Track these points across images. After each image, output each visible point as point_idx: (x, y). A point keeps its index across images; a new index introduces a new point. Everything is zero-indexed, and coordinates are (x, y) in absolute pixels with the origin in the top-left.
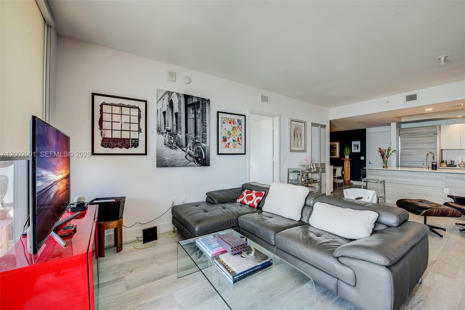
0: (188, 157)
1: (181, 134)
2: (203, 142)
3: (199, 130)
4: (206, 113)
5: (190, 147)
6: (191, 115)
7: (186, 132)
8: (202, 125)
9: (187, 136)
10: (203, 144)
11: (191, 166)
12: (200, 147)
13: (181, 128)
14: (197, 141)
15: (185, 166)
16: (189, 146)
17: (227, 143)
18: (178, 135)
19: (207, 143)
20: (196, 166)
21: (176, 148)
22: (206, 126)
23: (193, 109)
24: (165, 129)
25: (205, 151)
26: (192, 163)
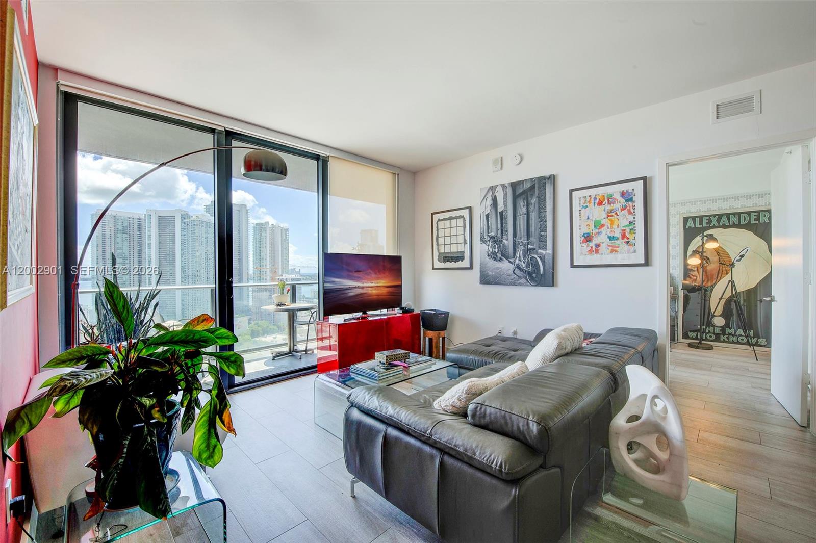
0: (517, 271)
1: (507, 240)
2: (540, 248)
3: (533, 231)
4: (545, 200)
5: (520, 256)
6: (522, 210)
7: (515, 235)
8: (539, 220)
9: (515, 241)
10: (540, 251)
11: (521, 285)
12: (535, 256)
13: (507, 231)
14: (530, 247)
15: (513, 284)
16: (518, 256)
17: (592, 244)
18: (504, 241)
19: (547, 248)
20: (529, 286)
21: (501, 259)
22: (546, 221)
23: (524, 199)
24: (488, 236)
25: (545, 262)
26: (523, 281)
